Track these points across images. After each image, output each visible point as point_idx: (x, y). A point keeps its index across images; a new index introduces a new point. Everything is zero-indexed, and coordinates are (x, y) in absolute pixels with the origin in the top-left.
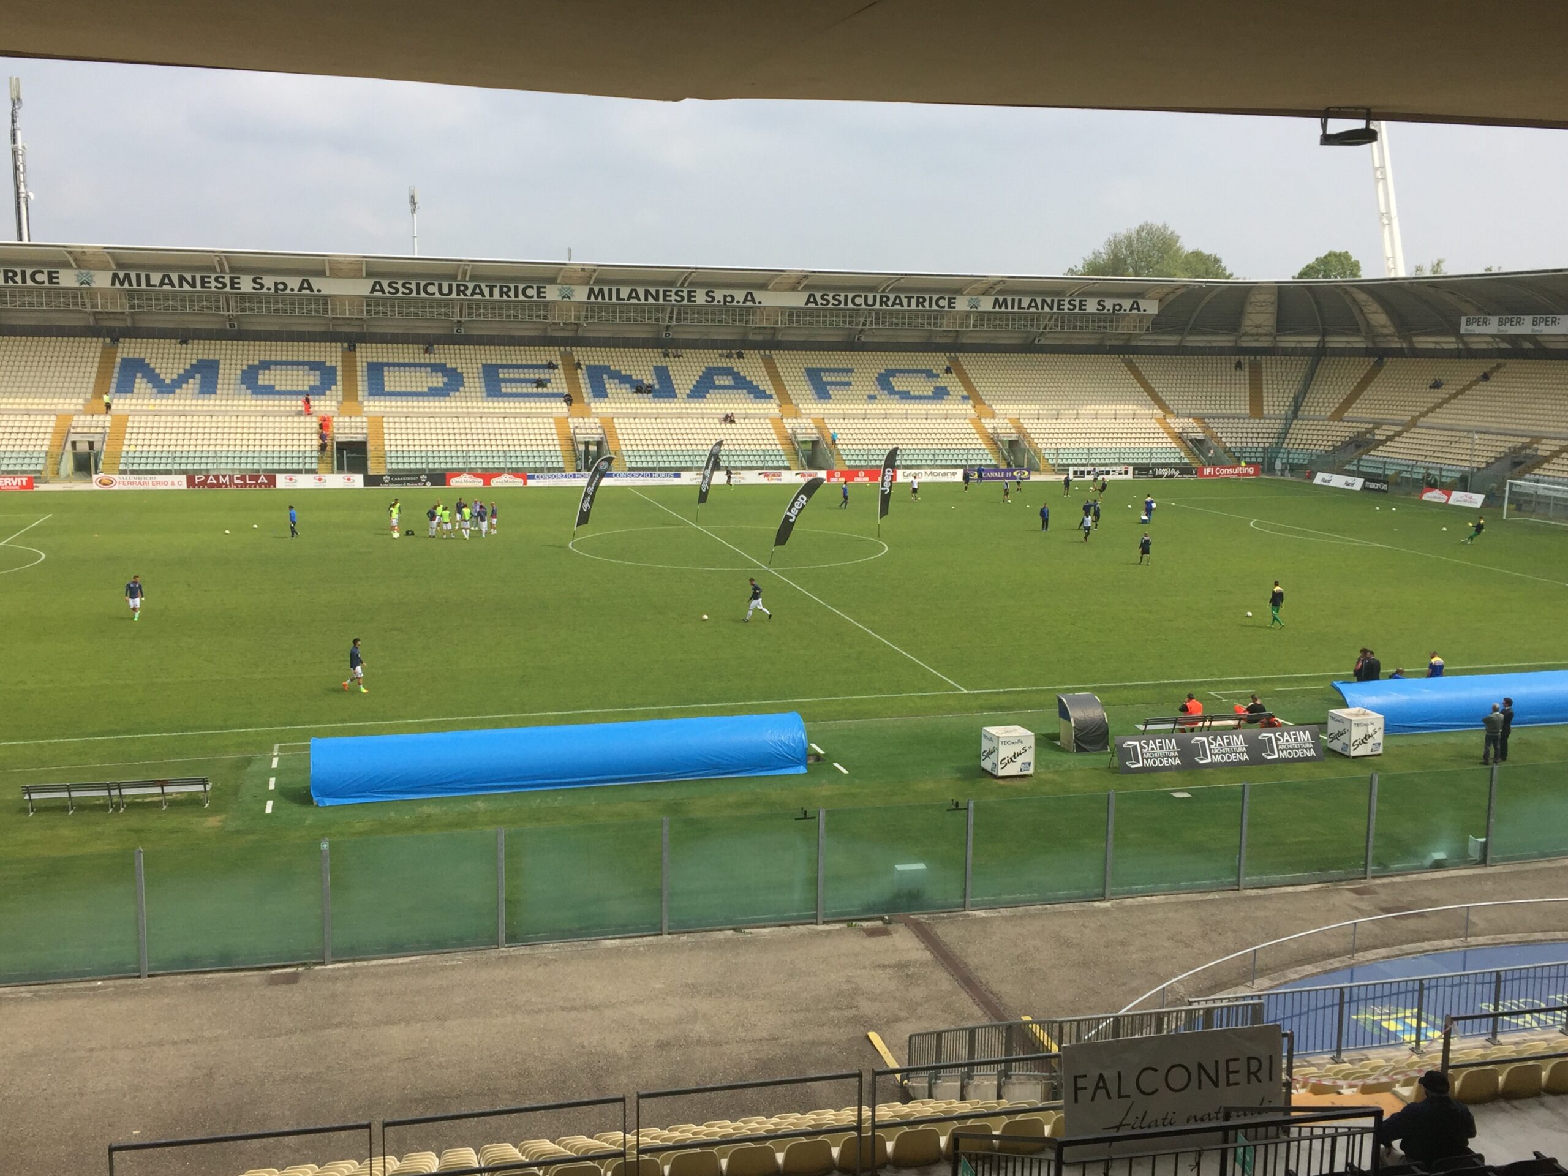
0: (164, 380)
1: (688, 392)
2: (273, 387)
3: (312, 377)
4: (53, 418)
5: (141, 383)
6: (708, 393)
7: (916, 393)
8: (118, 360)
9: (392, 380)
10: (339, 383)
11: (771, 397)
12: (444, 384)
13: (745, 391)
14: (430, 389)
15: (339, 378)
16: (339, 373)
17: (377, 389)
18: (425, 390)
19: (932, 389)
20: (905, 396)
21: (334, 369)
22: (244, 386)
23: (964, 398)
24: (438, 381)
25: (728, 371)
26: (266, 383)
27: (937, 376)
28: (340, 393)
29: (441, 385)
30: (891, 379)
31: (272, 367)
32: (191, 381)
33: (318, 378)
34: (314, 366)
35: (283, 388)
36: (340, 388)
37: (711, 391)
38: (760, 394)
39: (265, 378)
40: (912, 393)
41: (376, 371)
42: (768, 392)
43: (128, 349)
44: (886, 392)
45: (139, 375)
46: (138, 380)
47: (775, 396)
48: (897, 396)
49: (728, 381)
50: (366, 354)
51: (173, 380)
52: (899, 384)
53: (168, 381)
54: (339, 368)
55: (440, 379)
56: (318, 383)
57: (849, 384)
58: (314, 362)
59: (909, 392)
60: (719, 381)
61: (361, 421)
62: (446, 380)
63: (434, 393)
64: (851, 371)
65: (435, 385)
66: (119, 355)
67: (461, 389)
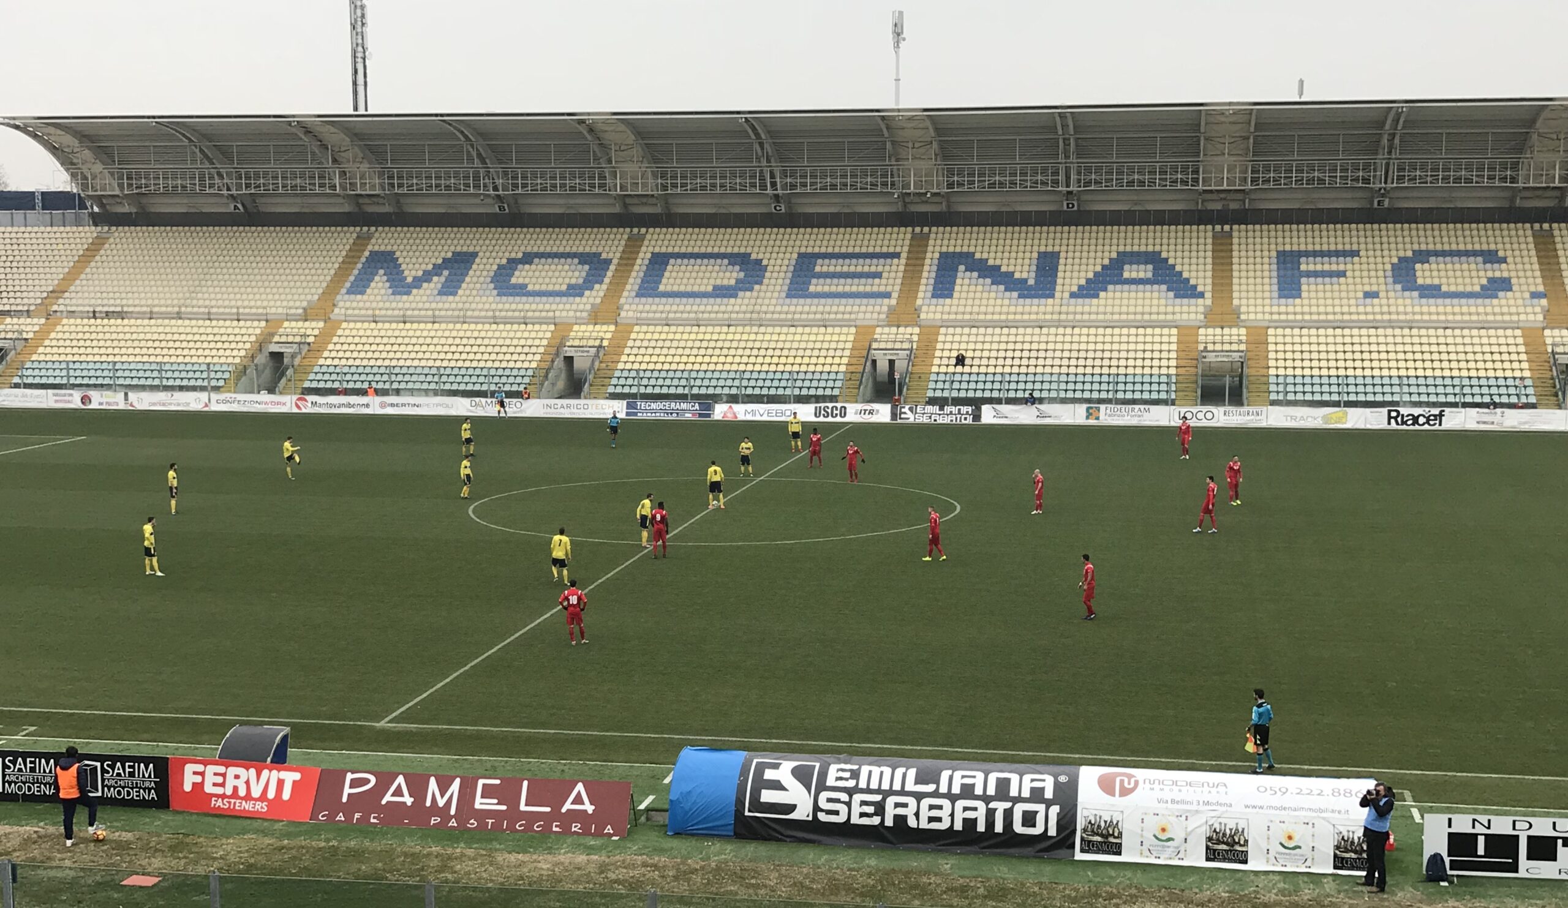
0: (405, 278)
1: (1075, 289)
2: (526, 286)
3: (577, 274)
4: (263, 324)
5: (379, 284)
6: (1105, 290)
7: (1453, 288)
8: (367, 253)
9: (674, 278)
10: (607, 280)
11: (1202, 295)
12: (738, 281)
13: (1164, 287)
14: (715, 288)
15: (609, 274)
16: (612, 267)
17: (649, 288)
18: (710, 288)
19: (1484, 281)
20: (1432, 292)
21: (608, 262)
22: (492, 286)
23: (1535, 295)
24: (730, 276)
25: (1154, 259)
26: (521, 281)
27: (1504, 260)
28: (602, 294)
29: (733, 282)
30: (1418, 266)
31: (536, 260)
32: (435, 279)
33: (584, 274)
34: (584, 258)
35: (537, 287)
36: (604, 287)
37: (1110, 287)
38: (1184, 289)
39: (520, 276)
40: (1444, 288)
41: (659, 262)
42: (1200, 289)
43: (383, 240)
44: (1399, 287)
45: (381, 272)
46: (377, 278)
47: (1208, 295)
48: (1416, 294)
49: (1144, 271)
50: (657, 241)
51: (415, 278)
52: (1424, 274)
53: (409, 280)
54: (615, 261)
55: (735, 275)
56: (581, 281)
57: (1342, 274)
58: (588, 254)
59: (1438, 287)
60: (1130, 272)
61: (606, 332)
62: (742, 275)
63: (722, 292)
64: (1355, 254)
65: (725, 282)
66: (370, 247)
67: (757, 287)
